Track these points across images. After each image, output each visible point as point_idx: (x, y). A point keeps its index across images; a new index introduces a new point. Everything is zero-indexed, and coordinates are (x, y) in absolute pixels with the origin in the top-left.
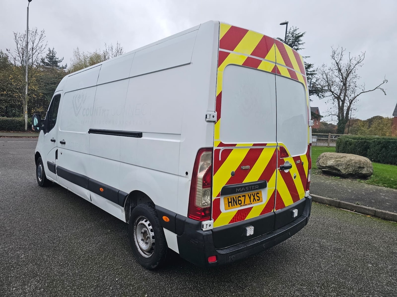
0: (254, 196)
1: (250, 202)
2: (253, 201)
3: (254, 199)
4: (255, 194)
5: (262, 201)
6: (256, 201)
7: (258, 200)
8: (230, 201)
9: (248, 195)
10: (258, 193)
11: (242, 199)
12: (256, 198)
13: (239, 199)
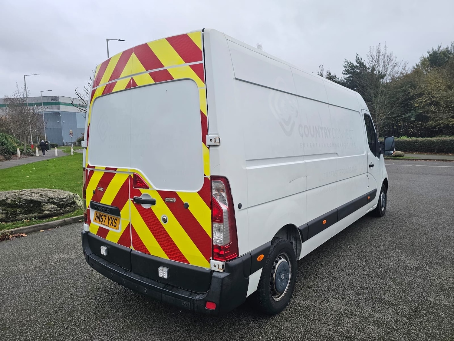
0: (112, 221)
1: (108, 224)
2: (110, 225)
3: (112, 223)
4: (114, 218)
5: (117, 229)
6: (112, 226)
7: (115, 226)
8: (97, 216)
9: (109, 217)
10: (117, 220)
11: (104, 218)
12: (114, 224)
13: (102, 217)
